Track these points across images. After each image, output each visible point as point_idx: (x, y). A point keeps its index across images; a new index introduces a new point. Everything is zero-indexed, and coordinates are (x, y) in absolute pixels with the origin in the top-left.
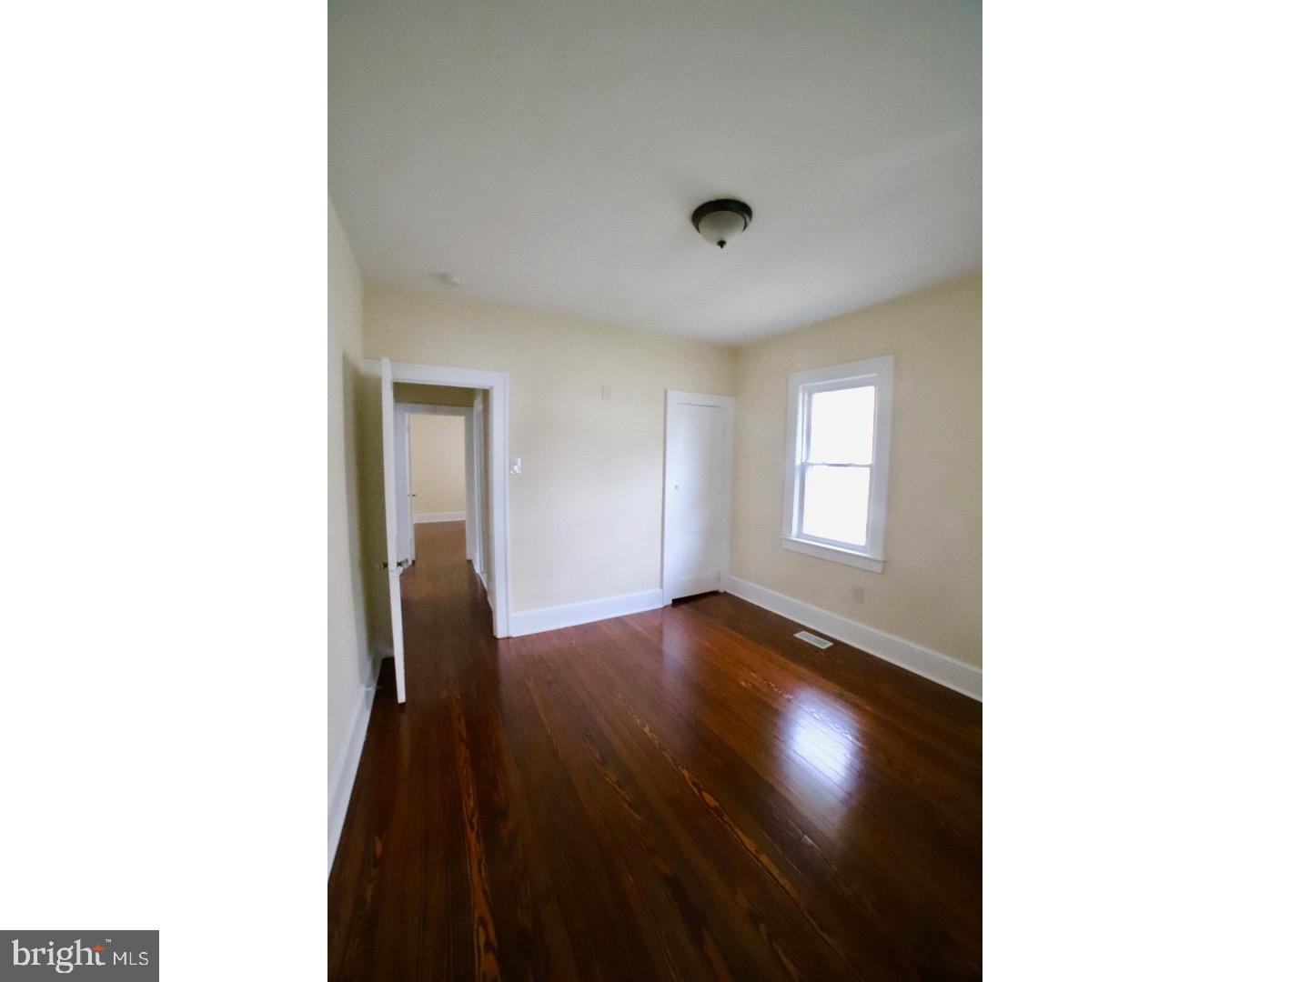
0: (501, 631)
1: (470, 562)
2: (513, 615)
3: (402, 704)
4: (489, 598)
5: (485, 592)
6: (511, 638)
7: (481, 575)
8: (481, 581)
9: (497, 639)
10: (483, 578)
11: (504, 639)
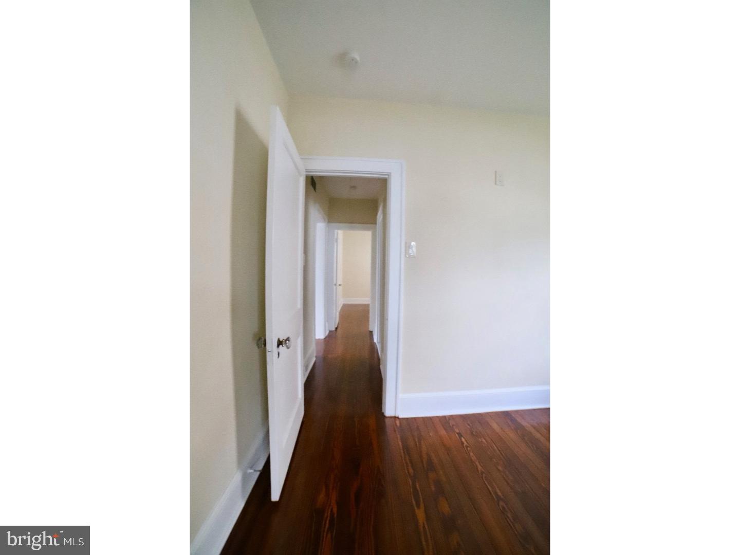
0: (389, 410)
1: (371, 332)
2: (401, 396)
3: (275, 502)
4: (381, 366)
5: (379, 359)
6: (398, 418)
7: (377, 344)
8: (377, 350)
9: (384, 417)
10: (379, 346)
11: (391, 417)
